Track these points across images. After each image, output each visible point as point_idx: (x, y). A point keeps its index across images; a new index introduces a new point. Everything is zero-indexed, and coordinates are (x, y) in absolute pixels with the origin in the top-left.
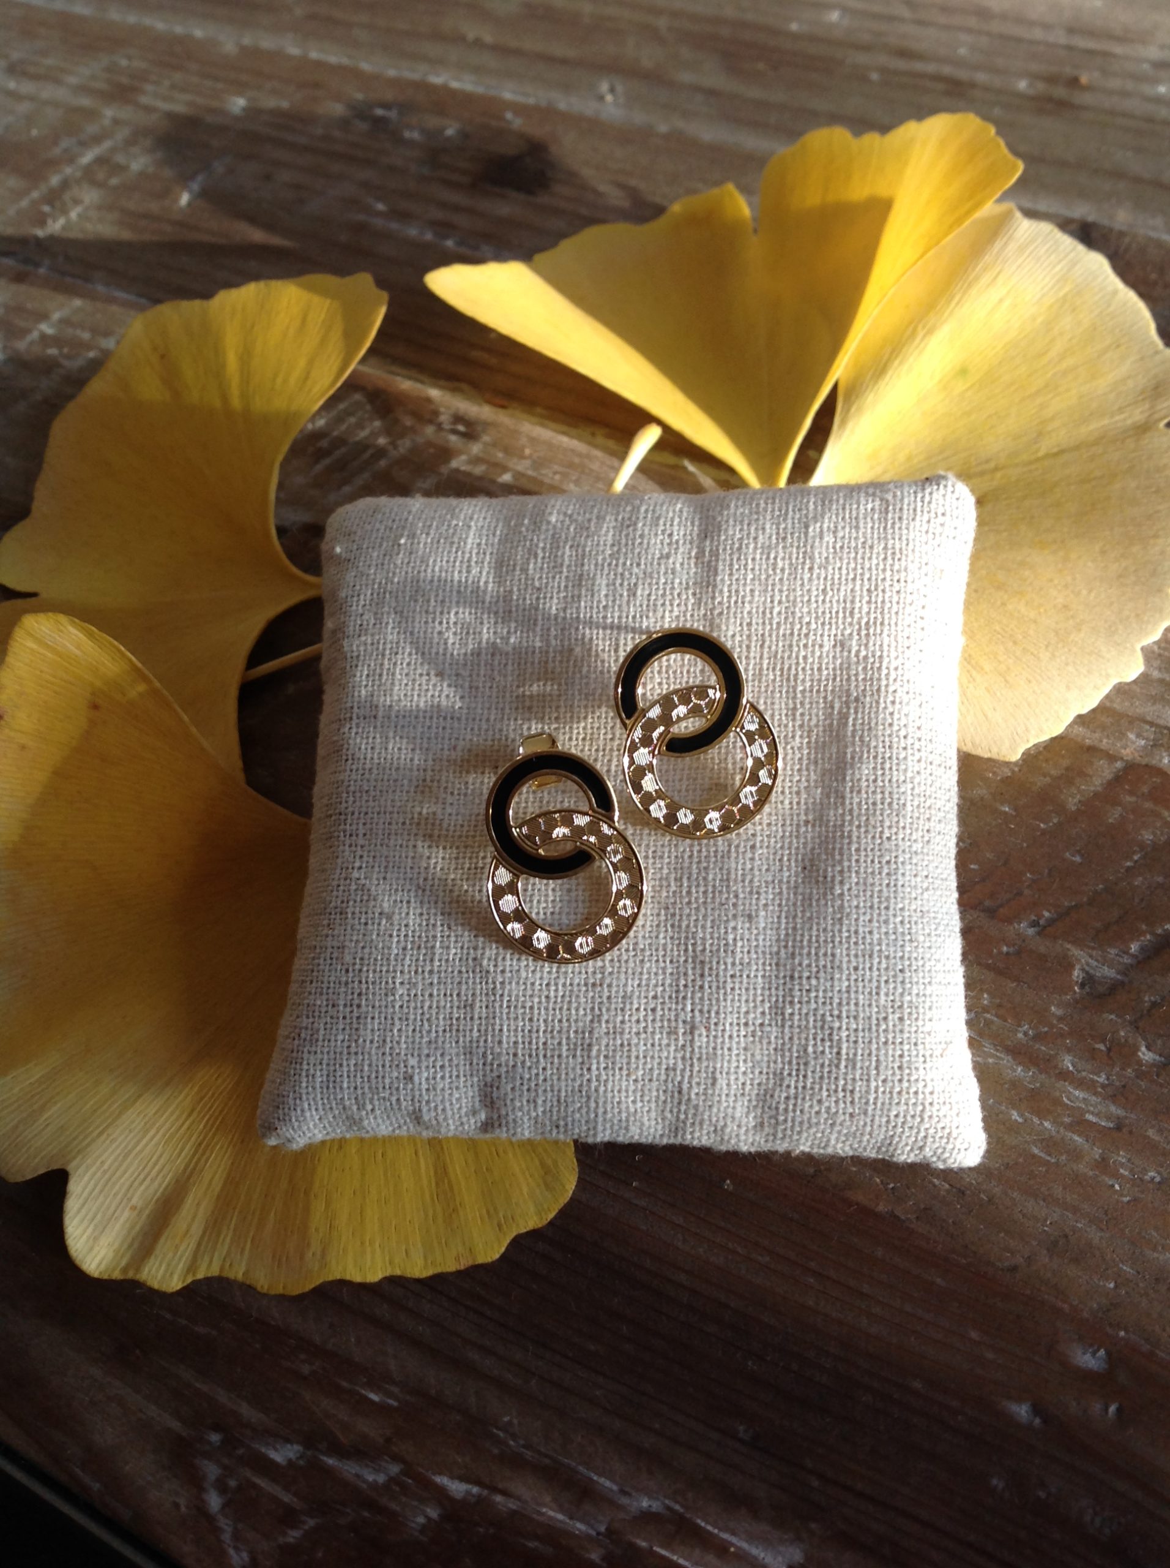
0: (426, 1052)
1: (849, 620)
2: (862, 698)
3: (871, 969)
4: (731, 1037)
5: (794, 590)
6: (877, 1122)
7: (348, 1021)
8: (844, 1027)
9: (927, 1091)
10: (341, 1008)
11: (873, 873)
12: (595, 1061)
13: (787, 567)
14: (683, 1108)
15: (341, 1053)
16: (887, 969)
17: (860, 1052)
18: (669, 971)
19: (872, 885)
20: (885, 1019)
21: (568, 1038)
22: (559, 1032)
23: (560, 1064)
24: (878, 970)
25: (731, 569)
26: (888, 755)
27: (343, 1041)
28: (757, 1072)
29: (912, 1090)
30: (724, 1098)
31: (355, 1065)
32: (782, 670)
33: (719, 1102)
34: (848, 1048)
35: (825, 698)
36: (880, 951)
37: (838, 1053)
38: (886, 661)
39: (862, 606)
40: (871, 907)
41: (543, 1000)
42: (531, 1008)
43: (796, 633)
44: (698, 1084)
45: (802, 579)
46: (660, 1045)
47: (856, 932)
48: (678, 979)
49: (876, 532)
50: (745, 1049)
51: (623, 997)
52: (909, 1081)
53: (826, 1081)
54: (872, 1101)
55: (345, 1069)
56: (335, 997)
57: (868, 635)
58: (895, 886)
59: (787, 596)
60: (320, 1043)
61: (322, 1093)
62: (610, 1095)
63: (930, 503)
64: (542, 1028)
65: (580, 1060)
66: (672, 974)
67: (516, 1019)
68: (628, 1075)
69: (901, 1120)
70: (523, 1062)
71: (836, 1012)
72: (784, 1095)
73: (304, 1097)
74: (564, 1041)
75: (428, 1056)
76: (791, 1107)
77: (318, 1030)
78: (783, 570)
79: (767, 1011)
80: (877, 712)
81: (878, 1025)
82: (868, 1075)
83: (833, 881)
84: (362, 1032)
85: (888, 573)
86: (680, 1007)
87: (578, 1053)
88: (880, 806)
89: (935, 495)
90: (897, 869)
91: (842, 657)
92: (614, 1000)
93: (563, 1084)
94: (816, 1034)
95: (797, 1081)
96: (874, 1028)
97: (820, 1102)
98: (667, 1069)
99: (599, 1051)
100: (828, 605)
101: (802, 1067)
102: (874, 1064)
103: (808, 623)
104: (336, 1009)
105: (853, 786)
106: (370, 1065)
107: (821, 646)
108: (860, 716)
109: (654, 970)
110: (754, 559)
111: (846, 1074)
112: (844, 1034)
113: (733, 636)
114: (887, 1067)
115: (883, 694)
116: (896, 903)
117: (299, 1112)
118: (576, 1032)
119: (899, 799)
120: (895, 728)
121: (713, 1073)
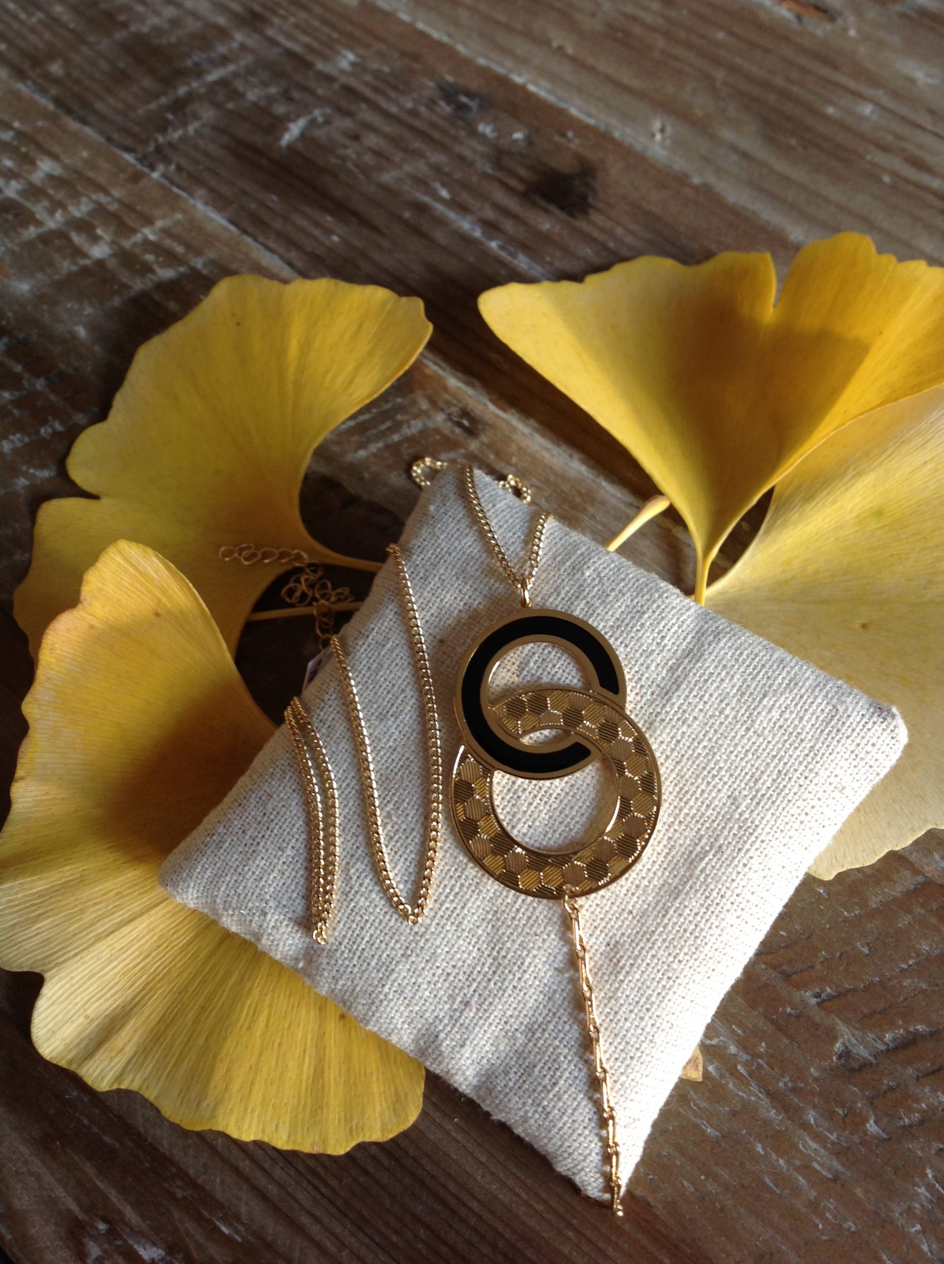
0: (285, 903)
1: (752, 784)
2: (724, 848)
4: (491, 1024)
5: (726, 738)
7: (247, 849)
8: (569, 1071)
10: (247, 837)
11: (653, 979)
12: (390, 983)
13: (731, 716)
14: (434, 1046)
15: (231, 867)
18: (474, 955)
19: (648, 987)
21: (380, 956)
22: (377, 948)
23: (367, 969)
25: (690, 692)
26: (717, 901)
27: (236, 860)
28: (496, 1056)
29: (589, 1138)
30: (464, 1058)
31: (236, 881)
32: (681, 789)
33: (459, 1058)
35: (699, 829)
36: (625, 1036)
38: (759, 831)
39: (767, 780)
40: (637, 1002)
41: (378, 921)
42: (367, 921)
43: (708, 768)
44: (452, 1040)
45: (736, 732)
46: (440, 999)
47: (616, 1013)
48: (477, 964)
49: (814, 730)
50: (497, 1037)
51: (433, 954)
52: (591, 1131)
53: (536, 1095)
54: (558, 1127)
55: (228, 879)
56: (247, 827)
57: (758, 804)
58: (664, 997)
59: (718, 738)
61: (206, 883)
62: (389, 1009)
63: (869, 729)
64: (367, 939)
65: (381, 975)
66: (474, 958)
67: (353, 921)
68: (408, 1005)
69: (570, 1150)
70: (343, 952)
71: (569, 1058)
72: (504, 1082)
73: (194, 878)
74: (376, 957)
75: (284, 906)
76: (504, 1092)
77: (225, 841)
78: (727, 717)
79: (525, 1024)
80: (728, 865)
83: (622, 968)
84: (250, 862)
85: (802, 768)
86: (468, 983)
87: (383, 970)
88: (688, 934)
89: (876, 727)
90: (672, 986)
91: (729, 808)
92: (424, 951)
93: (362, 982)
94: (547, 1061)
95: (517, 1080)
98: (436, 1017)
99: (397, 978)
100: (743, 764)
101: (526, 1075)
103: (721, 768)
104: (243, 835)
105: (678, 908)
106: (245, 887)
107: (719, 791)
108: (715, 860)
109: (464, 949)
110: (711, 695)
111: (551, 1100)
113: (662, 742)
115: (742, 854)
116: (656, 1010)
117: (186, 885)
118: (388, 956)
119: (705, 937)
120: (735, 884)
121: (466, 1039)
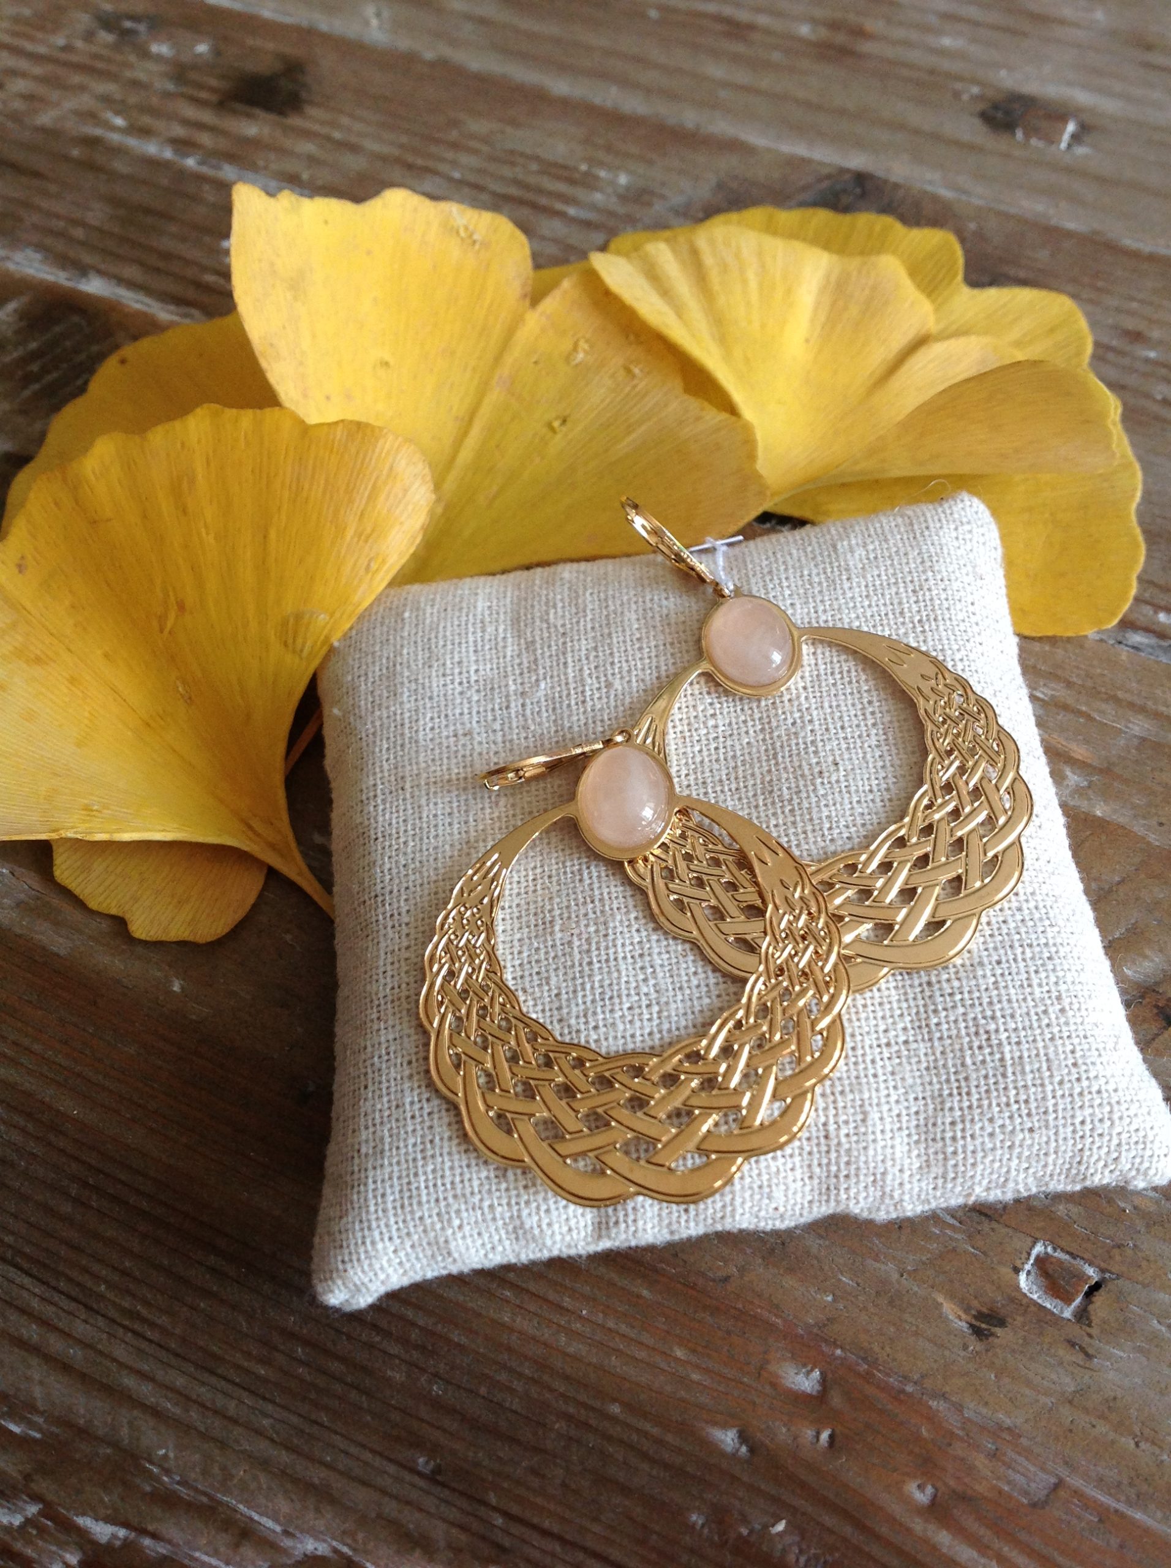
3: (1015, 960)
4: (873, 1061)
6: (1061, 1136)
8: (1002, 1028)
9: (1111, 1087)
13: (823, 580)
14: (833, 1155)
15: (415, 1160)
16: (1032, 958)
17: (1026, 1054)
20: (1045, 1012)
24: (1024, 960)
27: (415, 1145)
28: (911, 1097)
29: (1094, 1089)
30: (879, 1136)
31: (434, 1171)
33: (874, 1141)
34: (1011, 1051)
36: (1021, 940)
37: (1002, 1059)
39: (910, 606)
45: (842, 588)
50: (893, 1073)
52: (1088, 1078)
53: (995, 1094)
54: (1051, 1109)
55: (422, 1178)
60: (387, 1154)
61: (395, 1215)
69: (1088, 1126)
71: (989, 1013)
72: (948, 1120)
73: (374, 1224)
76: (959, 1134)
77: (382, 1139)
78: (820, 583)
79: (909, 1026)
81: (1039, 1020)
82: (1041, 1078)
85: (930, 574)
89: (953, 508)
94: (971, 1042)
95: (960, 1101)
96: (1035, 1025)
97: (991, 1120)
101: (963, 1084)
102: (1045, 1066)
104: (401, 1110)
111: (1015, 1081)
112: (1003, 1036)
114: (1059, 1065)
121: (861, 1106)
